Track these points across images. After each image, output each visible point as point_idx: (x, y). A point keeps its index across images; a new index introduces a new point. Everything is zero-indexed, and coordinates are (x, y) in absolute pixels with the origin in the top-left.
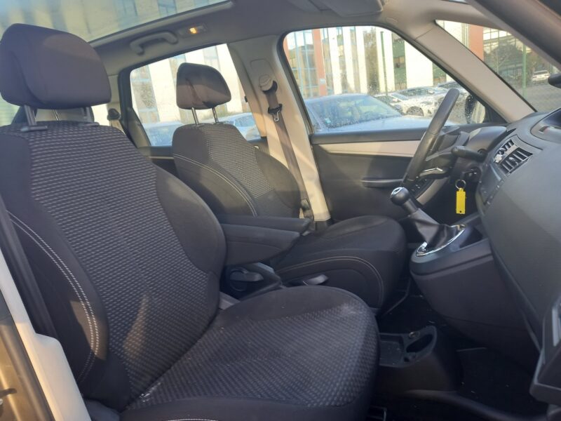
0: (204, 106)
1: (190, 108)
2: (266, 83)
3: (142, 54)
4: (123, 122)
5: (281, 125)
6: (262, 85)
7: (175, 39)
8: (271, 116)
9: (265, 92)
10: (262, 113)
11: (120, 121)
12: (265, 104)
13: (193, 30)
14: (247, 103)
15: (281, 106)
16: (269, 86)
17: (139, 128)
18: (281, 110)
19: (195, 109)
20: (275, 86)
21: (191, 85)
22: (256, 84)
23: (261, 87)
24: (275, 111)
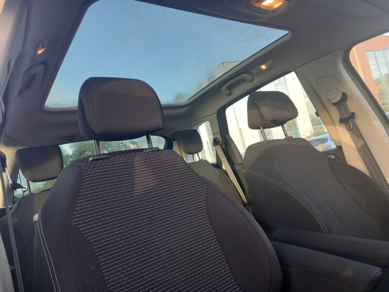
0: (273, 125)
1: (258, 128)
2: (335, 95)
3: (230, 94)
4: (223, 146)
5: (356, 132)
6: (330, 98)
7: (251, 78)
8: (344, 125)
9: (335, 104)
10: (334, 124)
11: (221, 146)
12: (336, 116)
13: (263, 67)
14: (319, 118)
15: (353, 114)
16: (339, 97)
17: (235, 149)
18: (354, 118)
19: (264, 128)
20: (345, 97)
21: (258, 108)
22: (324, 98)
23: (330, 100)
24: (348, 120)
